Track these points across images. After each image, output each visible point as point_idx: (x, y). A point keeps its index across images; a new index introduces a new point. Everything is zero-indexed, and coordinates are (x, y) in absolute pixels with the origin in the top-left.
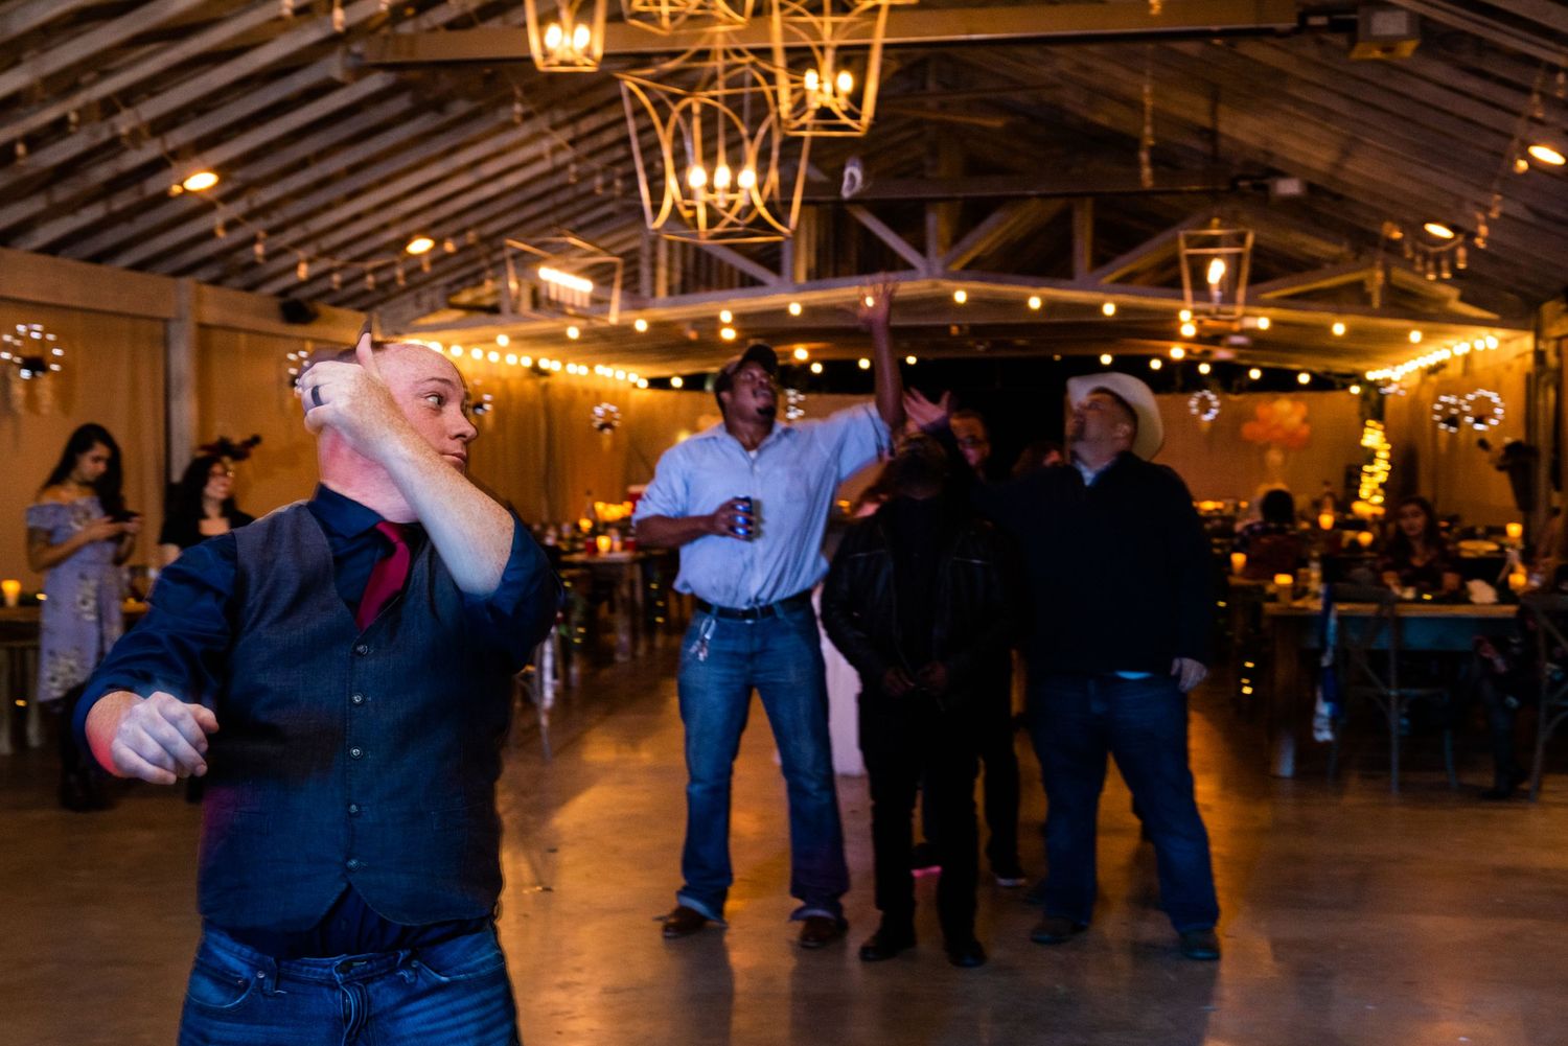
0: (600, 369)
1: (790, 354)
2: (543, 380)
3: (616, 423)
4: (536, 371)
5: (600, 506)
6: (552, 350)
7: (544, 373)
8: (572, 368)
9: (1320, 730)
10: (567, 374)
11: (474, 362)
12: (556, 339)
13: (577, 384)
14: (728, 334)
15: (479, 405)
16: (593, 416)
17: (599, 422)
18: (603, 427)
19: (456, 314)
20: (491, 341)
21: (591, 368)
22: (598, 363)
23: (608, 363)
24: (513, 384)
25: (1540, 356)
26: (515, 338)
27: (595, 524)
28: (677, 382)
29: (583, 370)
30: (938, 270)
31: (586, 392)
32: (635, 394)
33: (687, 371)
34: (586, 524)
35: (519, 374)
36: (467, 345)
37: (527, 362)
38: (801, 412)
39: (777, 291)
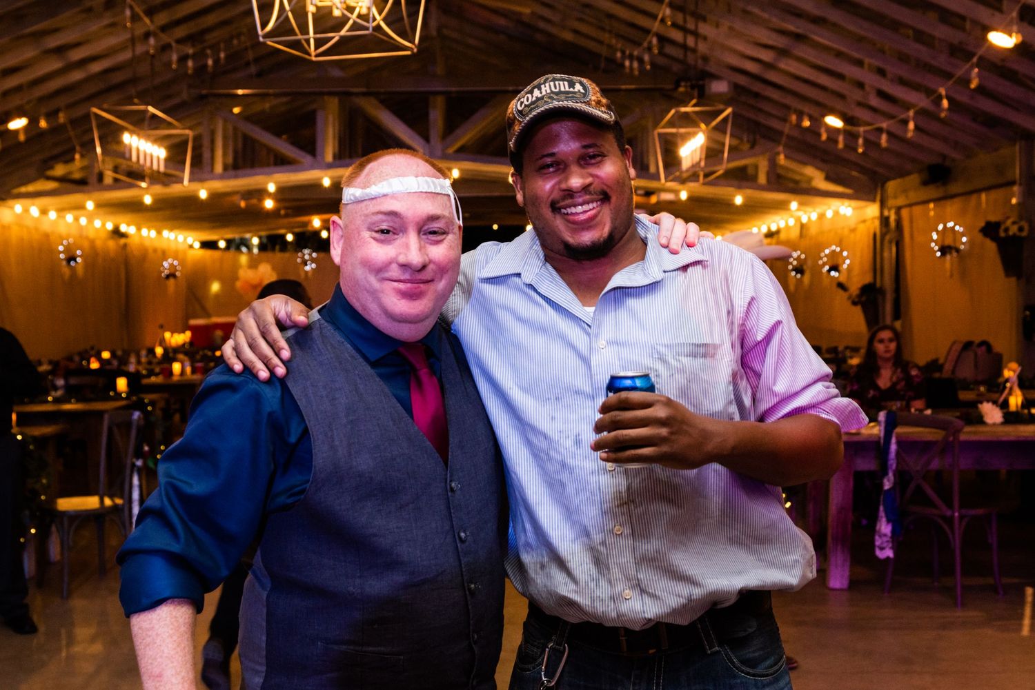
0: (166, 233)
1: (310, 222)
2: (123, 241)
3: (178, 274)
4: (117, 233)
5: (167, 335)
6: (129, 217)
7: (123, 235)
8: (144, 232)
9: (882, 549)
10: (141, 237)
11: (68, 224)
12: (134, 207)
13: (147, 243)
14: (269, 204)
15: (75, 260)
16: (162, 269)
17: (167, 272)
18: (168, 277)
19: (51, 185)
20: (81, 207)
21: (159, 233)
22: (166, 229)
23: (171, 229)
24: (99, 243)
25: (884, 221)
26: (99, 206)
27: (166, 350)
28: (222, 244)
29: (153, 233)
30: (439, 153)
31: (155, 251)
32: (191, 252)
33: (229, 236)
34: (159, 351)
35: (103, 235)
36: (61, 210)
37: (110, 226)
38: (314, 266)
39: (312, 168)
